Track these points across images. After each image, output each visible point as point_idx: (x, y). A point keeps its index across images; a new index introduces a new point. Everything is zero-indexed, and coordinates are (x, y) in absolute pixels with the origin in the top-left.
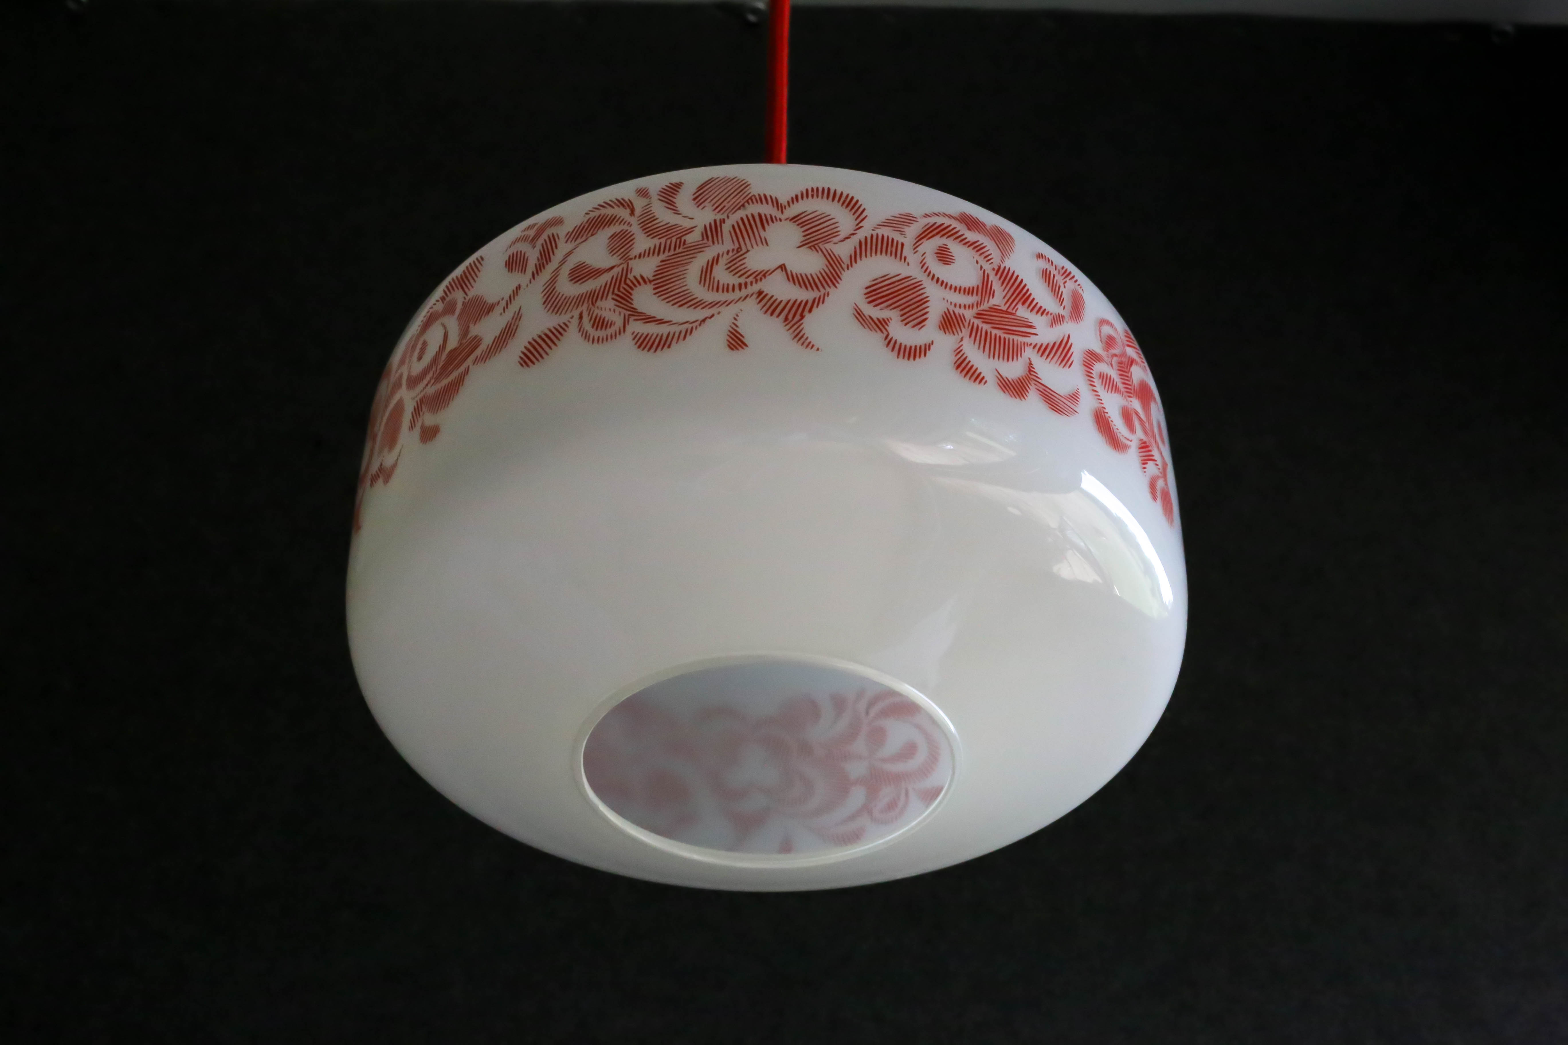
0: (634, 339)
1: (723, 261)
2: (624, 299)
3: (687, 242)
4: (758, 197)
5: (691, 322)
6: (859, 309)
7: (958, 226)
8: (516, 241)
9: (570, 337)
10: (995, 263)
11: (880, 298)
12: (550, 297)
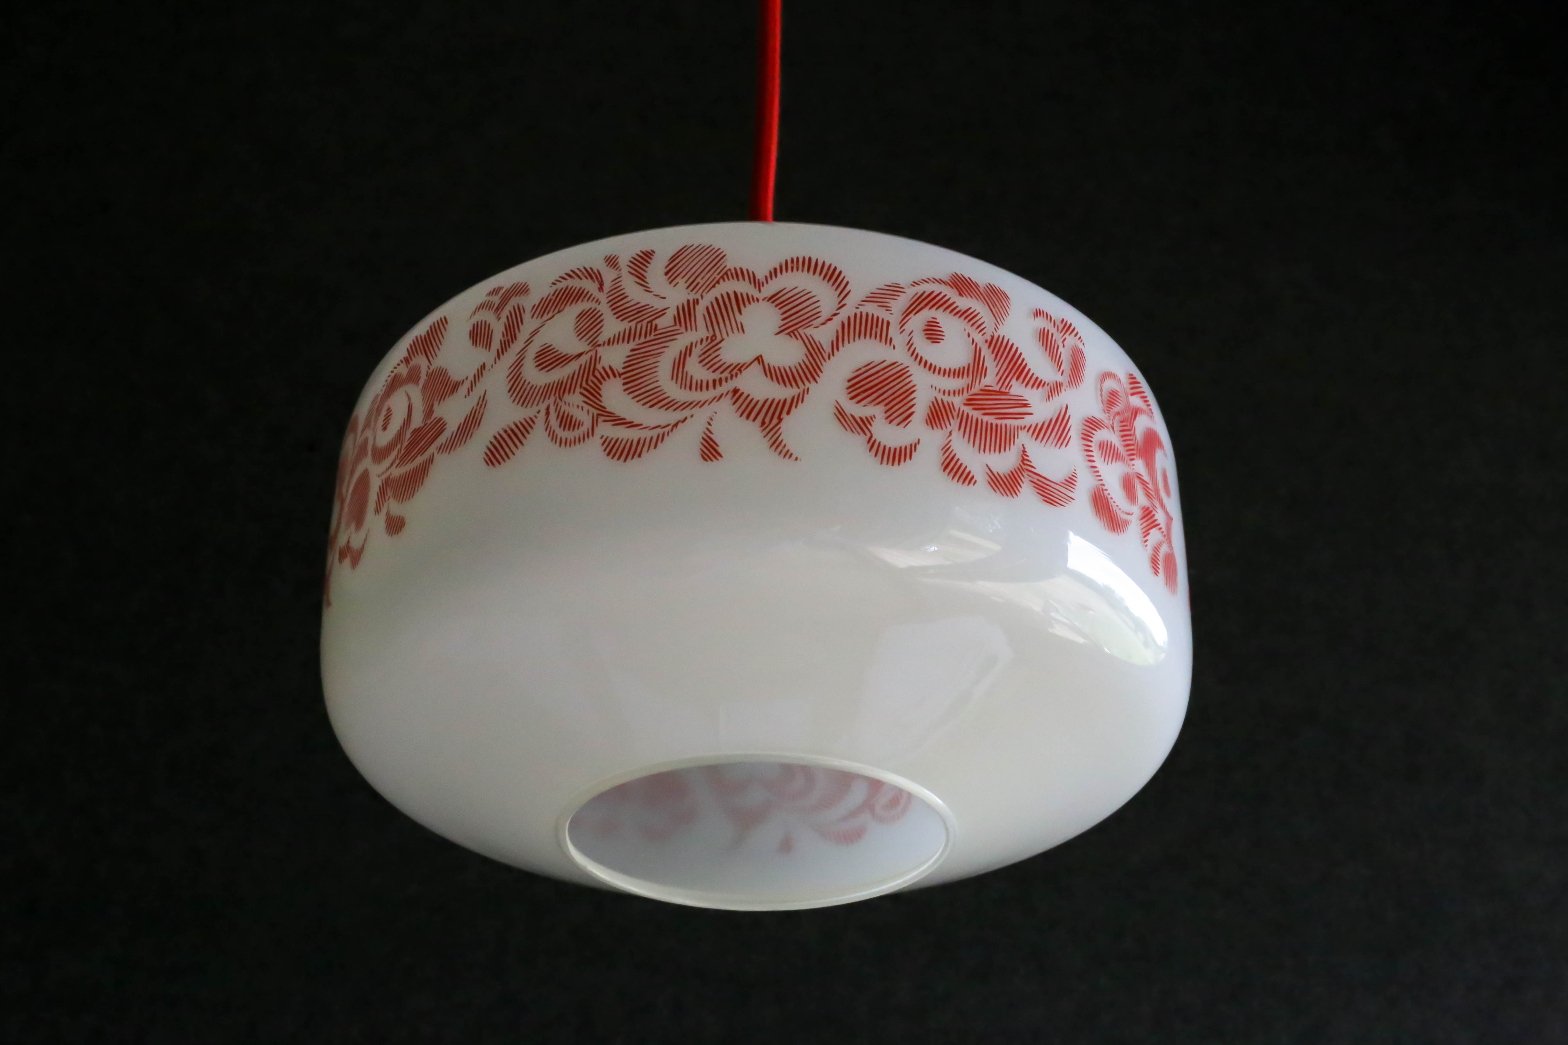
0: (603, 444)
1: (697, 351)
2: (593, 395)
3: (659, 327)
4: (733, 272)
5: (662, 426)
6: (840, 407)
7: (949, 292)
8: (481, 307)
9: (536, 436)
10: (988, 332)
11: (862, 393)
12: (515, 384)
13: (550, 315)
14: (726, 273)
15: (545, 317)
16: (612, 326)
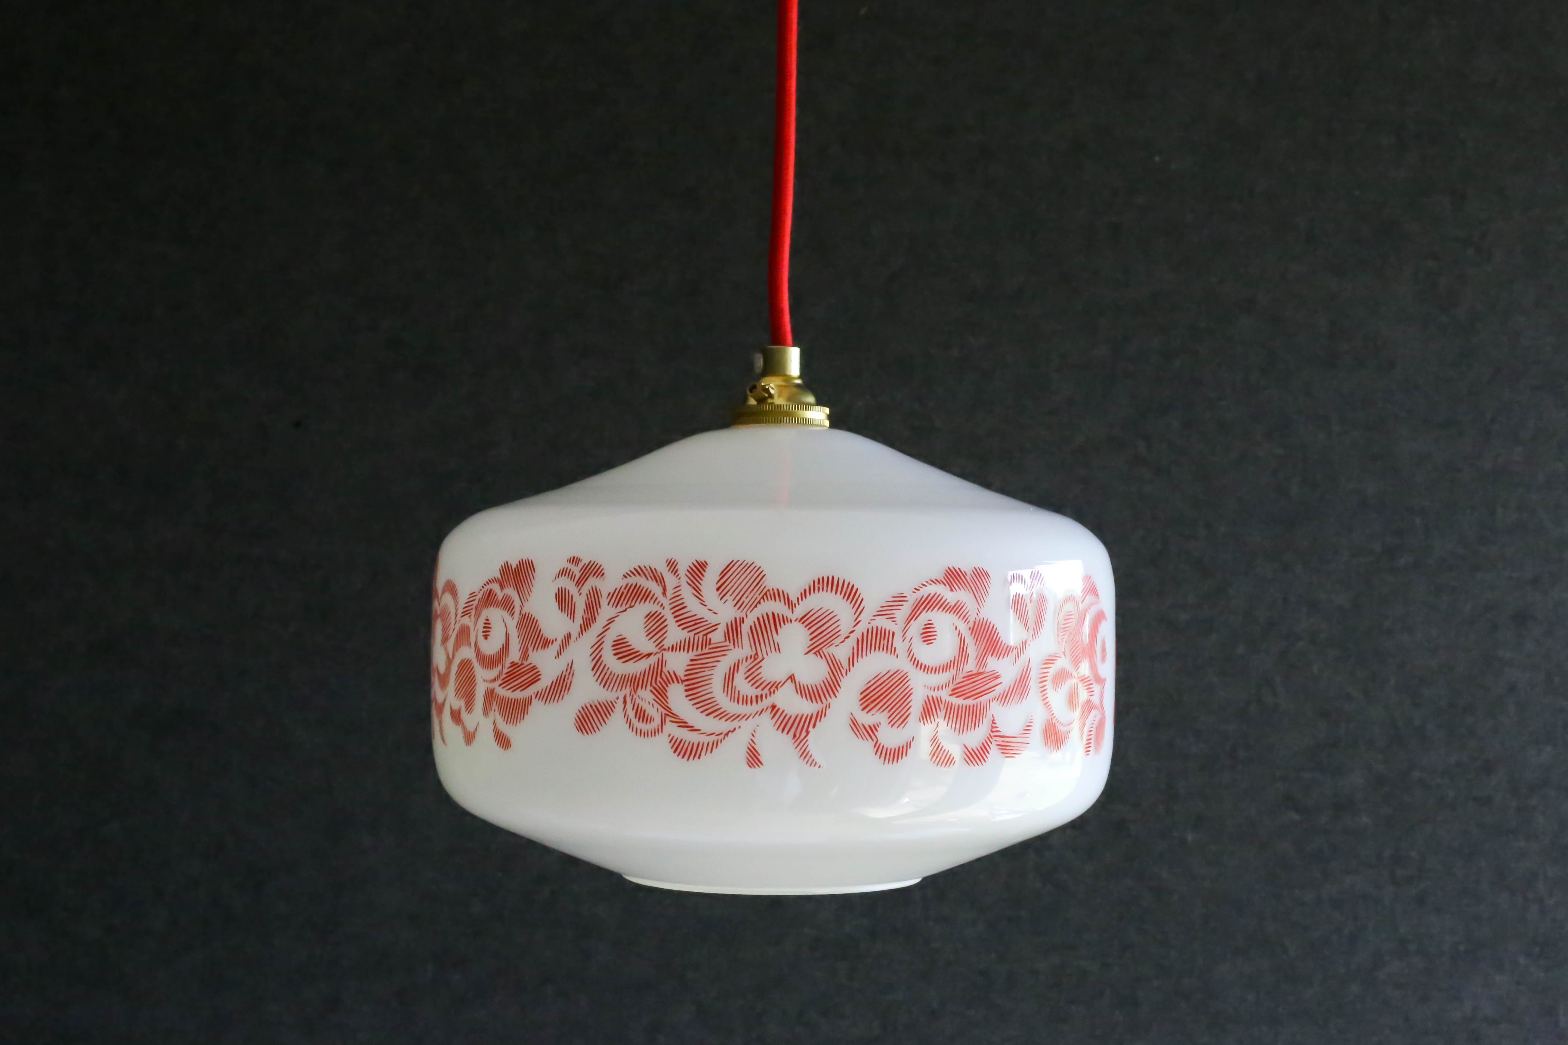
0: (670, 742)
1: (743, 669)
2: (661, 695)
3: (712, 642)
4: (772, 592)
5: (717, 734)
6: (854, 718)
7: (942, 590)
8: (563, 572)
9: (617, 719)
10: (972, 619)
11: (872, 702)
12: (597, 665)
13: (623, 608)
14: (766, 594)
15: (619, 609)
16: (675, 634)
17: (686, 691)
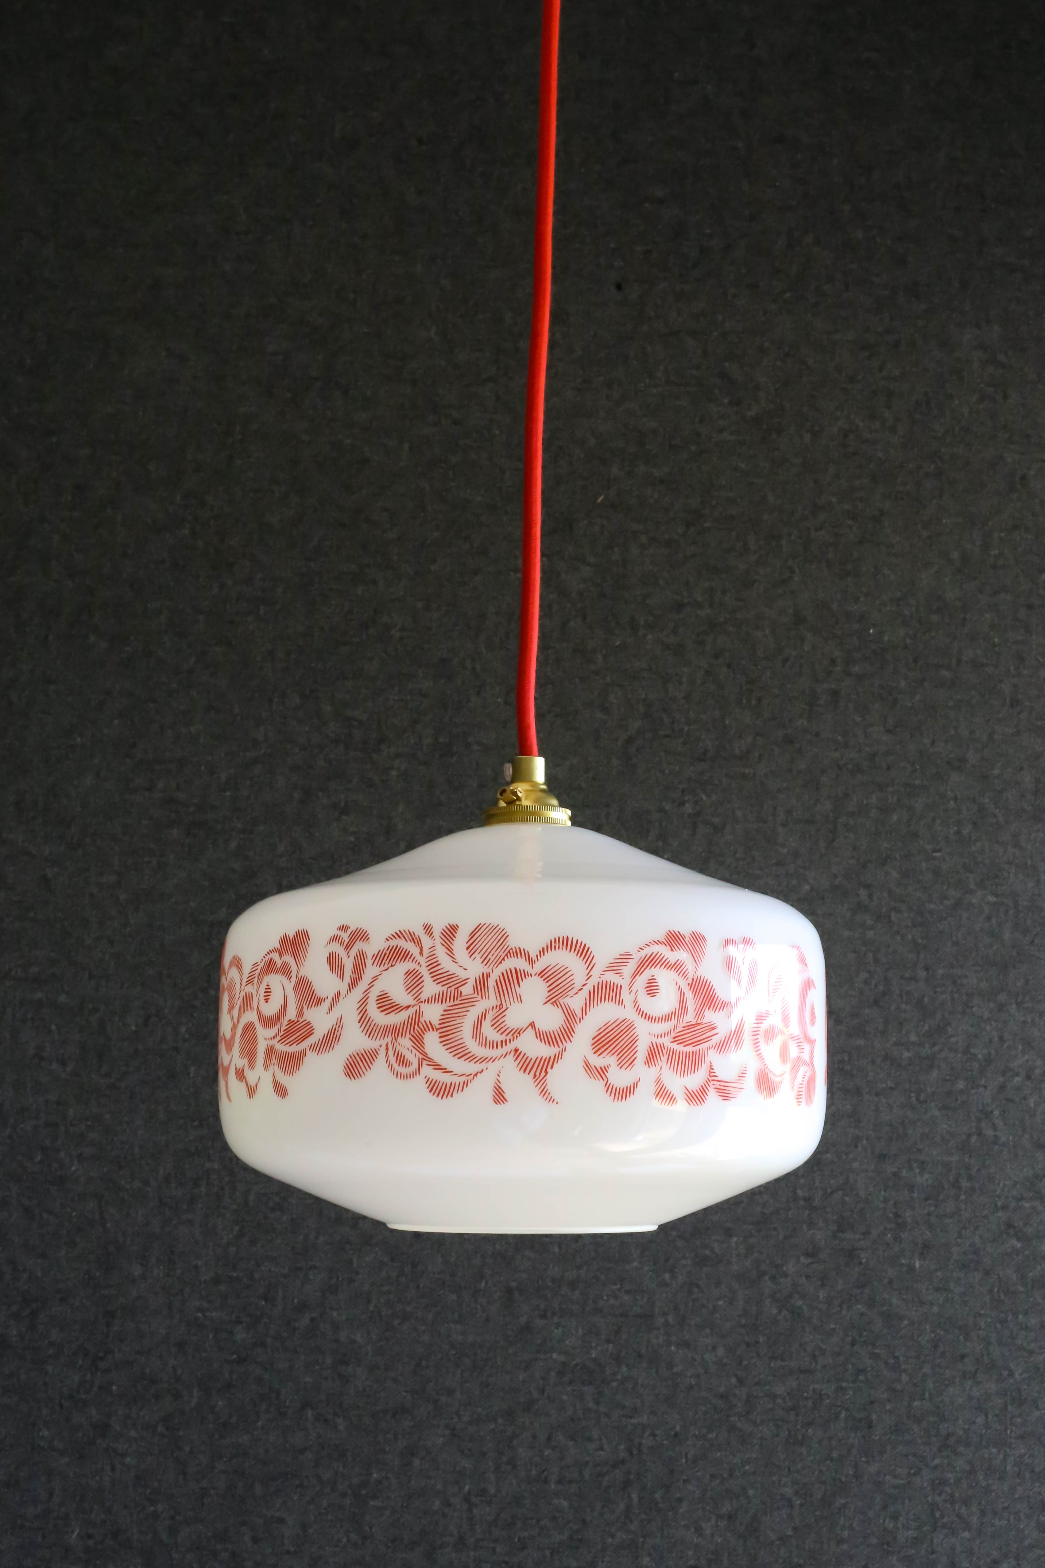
0: (427, 1083)
1: (489, 1017)
2: (418, 1042)
3: (463, 994)
4: (514, 950)
5: (467, 1075)
6: (587, 1060)
7: (664, 951)
8: (335, 939)
9: (380, 1064)
10: (690, 976)
11: (603, 1047)
12: (363, 1017)
13: (386, 967)
14: (509, 952)
15: (382, 968)
16: (430, 988)
17: (440, 1037)
